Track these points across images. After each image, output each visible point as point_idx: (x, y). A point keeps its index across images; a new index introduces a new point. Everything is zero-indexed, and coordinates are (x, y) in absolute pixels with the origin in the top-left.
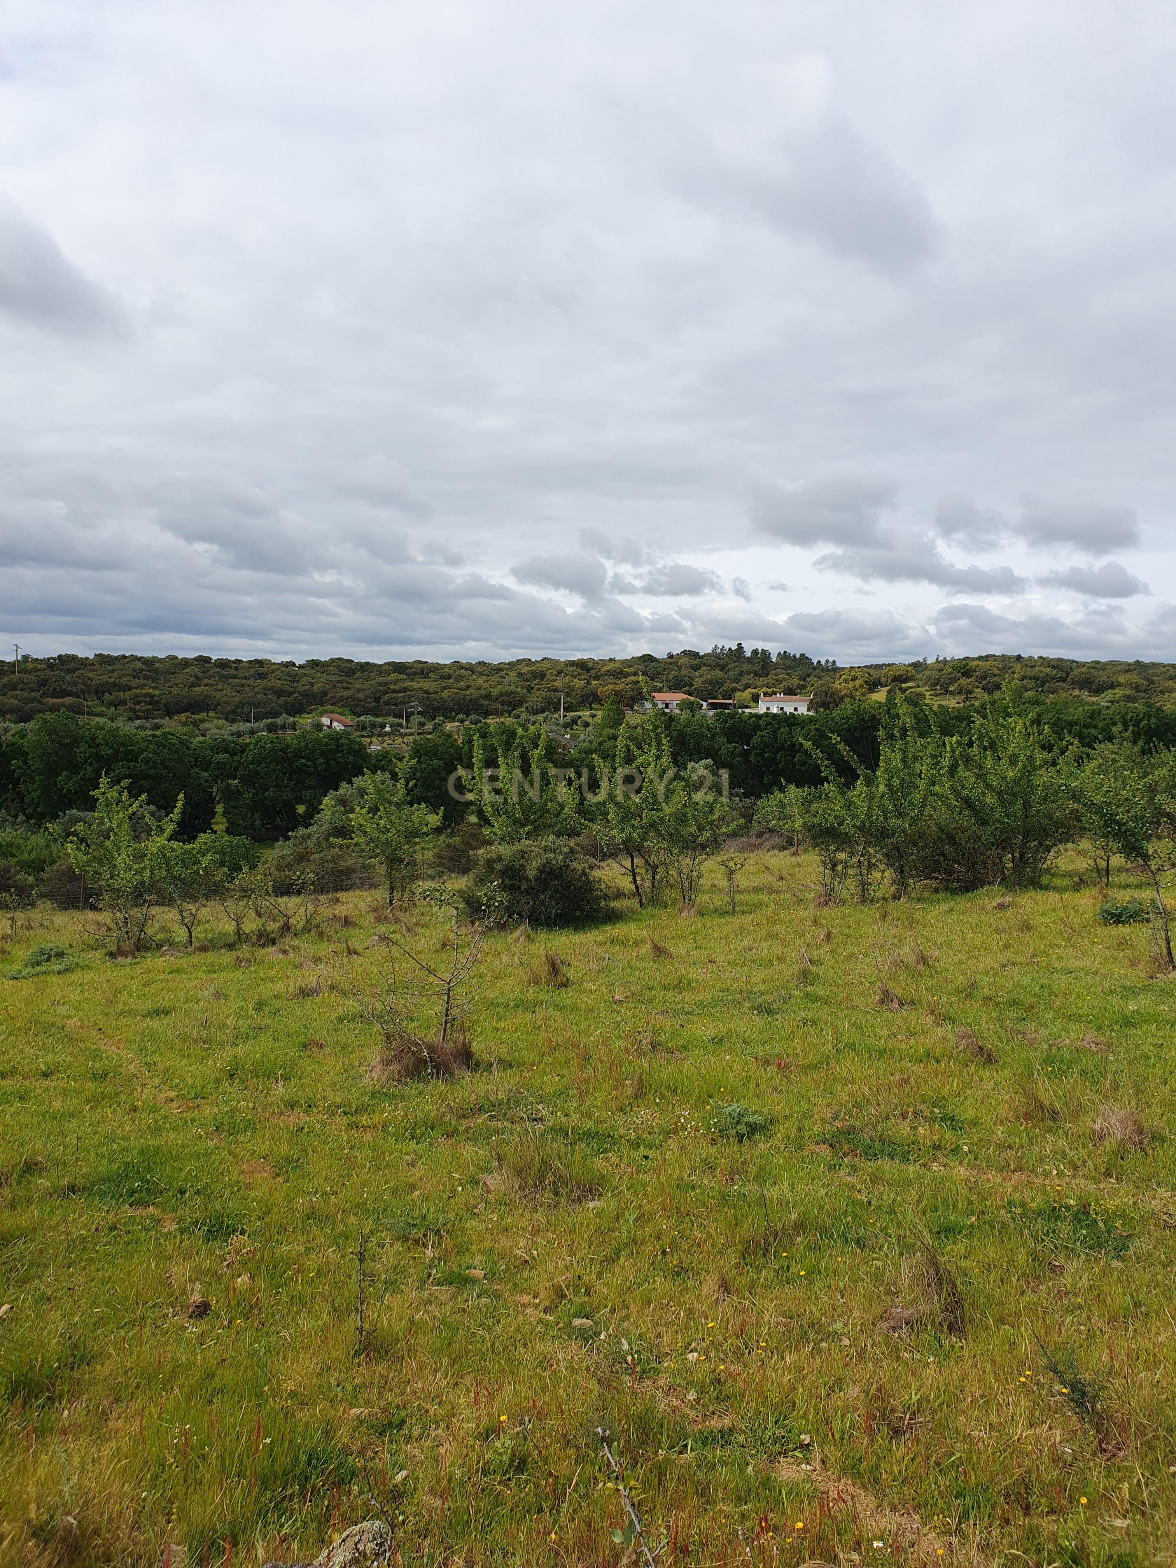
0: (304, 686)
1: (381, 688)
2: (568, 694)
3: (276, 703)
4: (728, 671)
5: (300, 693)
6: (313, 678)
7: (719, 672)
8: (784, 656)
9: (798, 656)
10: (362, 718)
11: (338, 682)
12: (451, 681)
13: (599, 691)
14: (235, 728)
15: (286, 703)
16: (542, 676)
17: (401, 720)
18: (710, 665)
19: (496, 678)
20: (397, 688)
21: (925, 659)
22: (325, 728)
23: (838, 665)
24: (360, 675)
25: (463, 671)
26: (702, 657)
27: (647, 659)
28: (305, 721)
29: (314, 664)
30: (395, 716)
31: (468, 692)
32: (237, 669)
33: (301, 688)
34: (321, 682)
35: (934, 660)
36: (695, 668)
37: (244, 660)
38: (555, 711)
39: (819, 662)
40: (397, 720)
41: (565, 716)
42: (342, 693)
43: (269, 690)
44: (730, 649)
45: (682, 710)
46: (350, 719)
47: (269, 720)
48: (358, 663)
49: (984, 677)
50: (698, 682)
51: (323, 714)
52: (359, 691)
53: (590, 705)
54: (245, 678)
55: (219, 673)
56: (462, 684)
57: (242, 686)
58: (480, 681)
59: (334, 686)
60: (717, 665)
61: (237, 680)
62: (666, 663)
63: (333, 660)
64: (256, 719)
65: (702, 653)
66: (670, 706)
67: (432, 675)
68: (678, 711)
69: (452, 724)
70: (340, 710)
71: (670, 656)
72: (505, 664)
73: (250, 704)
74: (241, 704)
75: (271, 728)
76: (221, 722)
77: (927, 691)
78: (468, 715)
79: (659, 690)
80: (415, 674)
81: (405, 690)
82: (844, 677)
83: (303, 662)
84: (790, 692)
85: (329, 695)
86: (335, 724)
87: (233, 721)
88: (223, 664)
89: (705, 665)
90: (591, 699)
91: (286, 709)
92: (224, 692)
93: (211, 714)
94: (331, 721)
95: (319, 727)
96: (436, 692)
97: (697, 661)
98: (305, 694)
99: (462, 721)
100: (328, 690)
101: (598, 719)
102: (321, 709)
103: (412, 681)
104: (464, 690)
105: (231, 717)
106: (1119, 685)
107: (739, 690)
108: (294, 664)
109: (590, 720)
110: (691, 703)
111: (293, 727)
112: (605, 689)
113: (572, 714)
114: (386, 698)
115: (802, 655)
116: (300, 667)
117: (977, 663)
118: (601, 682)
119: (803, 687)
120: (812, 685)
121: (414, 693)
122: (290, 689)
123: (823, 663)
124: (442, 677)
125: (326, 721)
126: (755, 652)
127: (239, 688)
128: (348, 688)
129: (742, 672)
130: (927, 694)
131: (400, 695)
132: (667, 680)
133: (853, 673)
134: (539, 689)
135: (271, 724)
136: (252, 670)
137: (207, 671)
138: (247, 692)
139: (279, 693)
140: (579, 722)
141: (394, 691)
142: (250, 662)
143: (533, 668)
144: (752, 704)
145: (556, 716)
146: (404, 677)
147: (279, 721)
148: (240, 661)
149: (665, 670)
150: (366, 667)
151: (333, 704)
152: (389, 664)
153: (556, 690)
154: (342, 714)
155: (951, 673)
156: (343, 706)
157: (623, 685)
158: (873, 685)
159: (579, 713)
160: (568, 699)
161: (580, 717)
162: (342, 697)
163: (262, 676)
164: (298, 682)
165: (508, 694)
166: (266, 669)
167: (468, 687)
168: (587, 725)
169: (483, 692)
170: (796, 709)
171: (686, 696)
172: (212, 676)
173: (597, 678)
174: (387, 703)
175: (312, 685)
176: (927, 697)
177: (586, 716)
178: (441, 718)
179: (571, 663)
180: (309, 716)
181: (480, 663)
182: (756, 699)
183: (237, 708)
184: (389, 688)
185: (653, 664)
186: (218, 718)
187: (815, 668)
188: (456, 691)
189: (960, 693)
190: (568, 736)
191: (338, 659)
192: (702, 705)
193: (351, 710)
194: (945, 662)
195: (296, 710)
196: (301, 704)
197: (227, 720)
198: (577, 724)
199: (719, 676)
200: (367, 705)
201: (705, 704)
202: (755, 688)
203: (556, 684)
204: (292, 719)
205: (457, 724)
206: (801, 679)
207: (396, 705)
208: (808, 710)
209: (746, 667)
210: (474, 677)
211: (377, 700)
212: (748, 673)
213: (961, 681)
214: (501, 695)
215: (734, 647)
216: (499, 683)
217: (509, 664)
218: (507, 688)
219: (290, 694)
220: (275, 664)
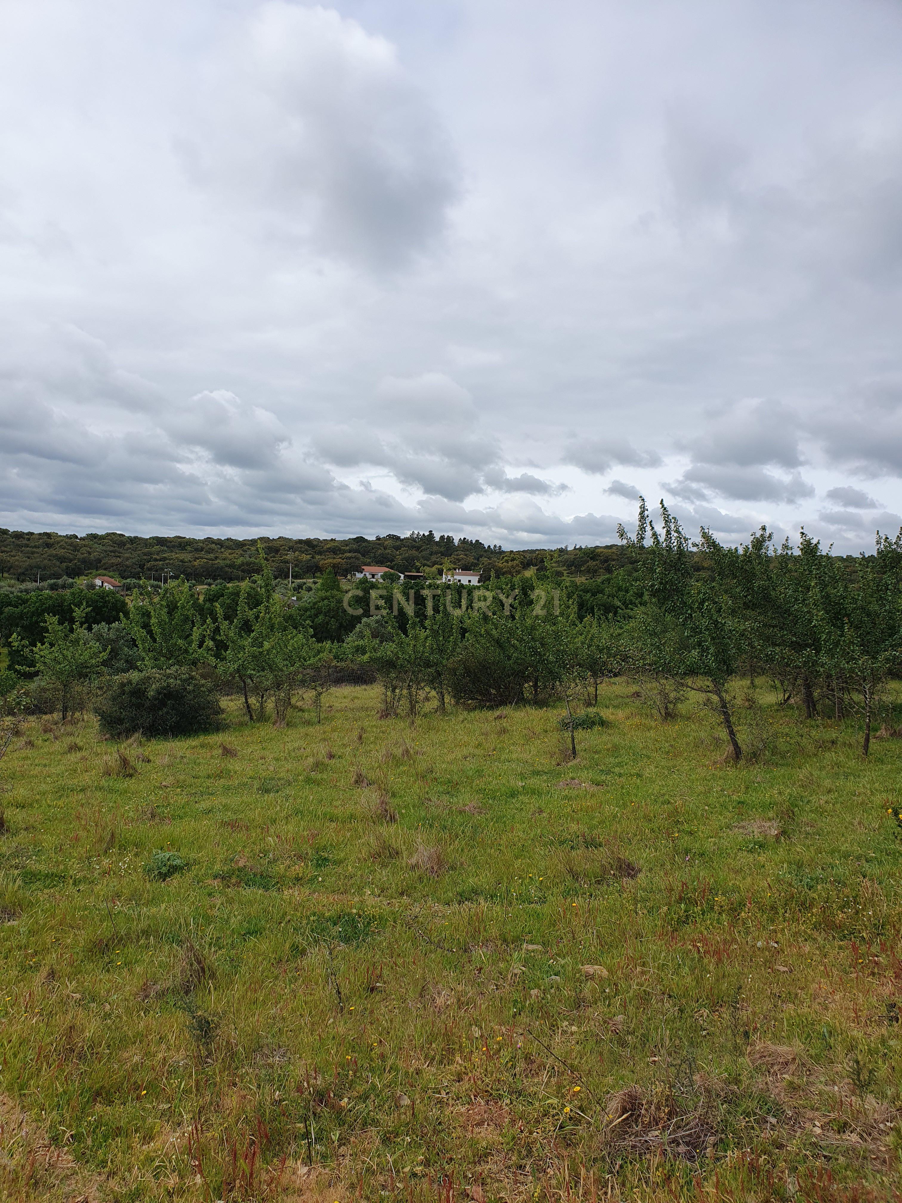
0: (82, 554)
1: (145, 557)
2: (296, 566)
3: (59, 567)
4: (421, 551)
5: (79, 560)
6: (91, 548)
7: (415, 552)
8: (464, 541)
9: (474, 542)
10: (128, 580)
11: (111, 552)
12: (203, 552)
13: (321, 563)
14: (23, 586)
15: (67, 568)
16: (277, 551)
17: (160, 583)
18: (408, 547)
19: (240, 551)
20: (158, 558)
21: (566, 547)
22: (98, 588)
23: (503, 549)
24: (130, 546)
25: (213, 545)
26: (403, 540)
27: (360, 540)
28: (82, 582)
29: (93, 537)
30: (155, 580)
31: (216, 562)
32: (29, 539)
33: (80, 556)
34: (97, 551)
35: (573, 548)
36: (397, 548)
37: (36, 533)
38: (285, 578)
39: (489, 546)
40: (156, 583)
41: (292, 582)
42: (114, 560)
43: (54, 557)
44: (424, 535)
45: (384, 580)
46: (117, 582)
47: (52, 581)
48: (128, 537)
49: (606, 561)
50: (399, 560)
51: (96, 576)
52: (127, 559)
53: (314, 574)
54: (35, 547)
55: (13, 542)
56: (212, 556)
57: (33, 553)
58: (227, 554)
59: (108, 555)
60: (413, 547)
61: (28, 549)
62: (374, 544)
63: (108, 535)
64: (42, 579)
65: (402, 537)
66: (376, 577)
67: (189, 548)
68: (381, 581)
69: (201, 587)
70: (111, 574)
71: (378, 539)
72: (248, 540)
73: (38, 567)
74: (31, 567)
75: (53, 587)
76: (13, 581)
77: (565, 570)
78: (215, 580)
79: (368, 565)
80: (174, 547)
81: (164, 559)
82: (506, 558)
83: (83, 535)
84: (466, 568)
85: (103, 562)
86: (105, 584)
87: (23, 581)
88: (18, 535)
89: (404, 546)
90: (313, 569)
91: (67, 573)
92: (17, 558)
93: (6, 575)
94: (102, 582)
95: (92, 586)
96: (190, 562)
97: (398, 543)
98: (84, 561)
99: (210, 585)
100: (103, 557)
101: (318, 586)
102: (94, 572)
103: (172, 552)
104: (213, 560)
105: (21, 577)
106: (704, 568)
107: (429, 566)
108: (76, 537)
109: (313, 586)
110: (391, 574)
111: (71, 586)
112: (326, 562)
113: (298, 581)
114: (148, 565)
115: (477, 541)
116: (81, 539)
117: (602, 550)
118: (323, 557)
119: (476, 565)
120: (483, 564)
121: (171, 562)
122: (71, 557)
123: (492, 547)
124: (196, 550)
125: (98, 582)
126: (442, 537)
127: (29, 555)
128: (119, 557)
129: (432, 552)
130: (565, 572)
131: (161, 563)
132: (375, 557)
133: (512, 556)
134: (273, 561)
135: (54, 584)
136: (41, 541)
137: (5, 541)
138: (35, 558)
139: (62, 559)
140: (304, 587)
141: (156, 560)
142: (40, 534)
143: (270, 545)
144: (438, 577)
145: (286, 582)
146: (166, 548)
147: (60, 581)
148: (32, 534)
149: (373, 549)
150: (134, 540)
151: (105, 569)
152: (153, 538)
153: (287, 562)
154: (112, 577)
155: (582, 557)
156: (114, 571)
157: (340, 560)
158: (526, 565)
159: (304, 581)
160: (297, 569)
161: (305, 583)
162: (112, 563)
163: (48, 545)
164: (78, 551)
165: (248, 564)
166: (53, 540)
167: (216, 558)
168: (309, 589)
169: (228, 562)
170: (470, 581)
171: (387, 569)
172: (8, 545)
173: (320, 553)
174: (149, 569)
175: (90, 553)
176: (565, 574)
177: (310, 582)
178: (193, 582)
179: (300, 541)
180: (86, 578)
181: (228, 539)
182: (440, 573)
183: (27, 570)
184: (152, 558)
185: (364, 544)
186: (11, 579)
187: (486, 551)
188: (206, 560)
189: (588, 572)
190: (295, 598)
191: (112, 533)
192: (400, 577)
193: (119, 574)
194: (581, 548)
195: (75, 573)
196: (79, 569)
197: (18, 580)
198: (302, 589)
199: (414, 555)
200: (133, 570)
201: (402, 576)
202: (441, 564)
203: (287, 558)
204: (71, 580)
205: (206, 586)
206: (475, 559)
207: (157, 571)
208: (479, 582)
209: (435, 548)
210: (223, 550)
211: (142, 567)
212: (436, 553)
213: (590, 563)
214: (243, 564)
215: (427, 534)
216: (242, 555)
217: (251, 540)
218: (248, 559)
219: (71, 561)
220: (61, 536)
